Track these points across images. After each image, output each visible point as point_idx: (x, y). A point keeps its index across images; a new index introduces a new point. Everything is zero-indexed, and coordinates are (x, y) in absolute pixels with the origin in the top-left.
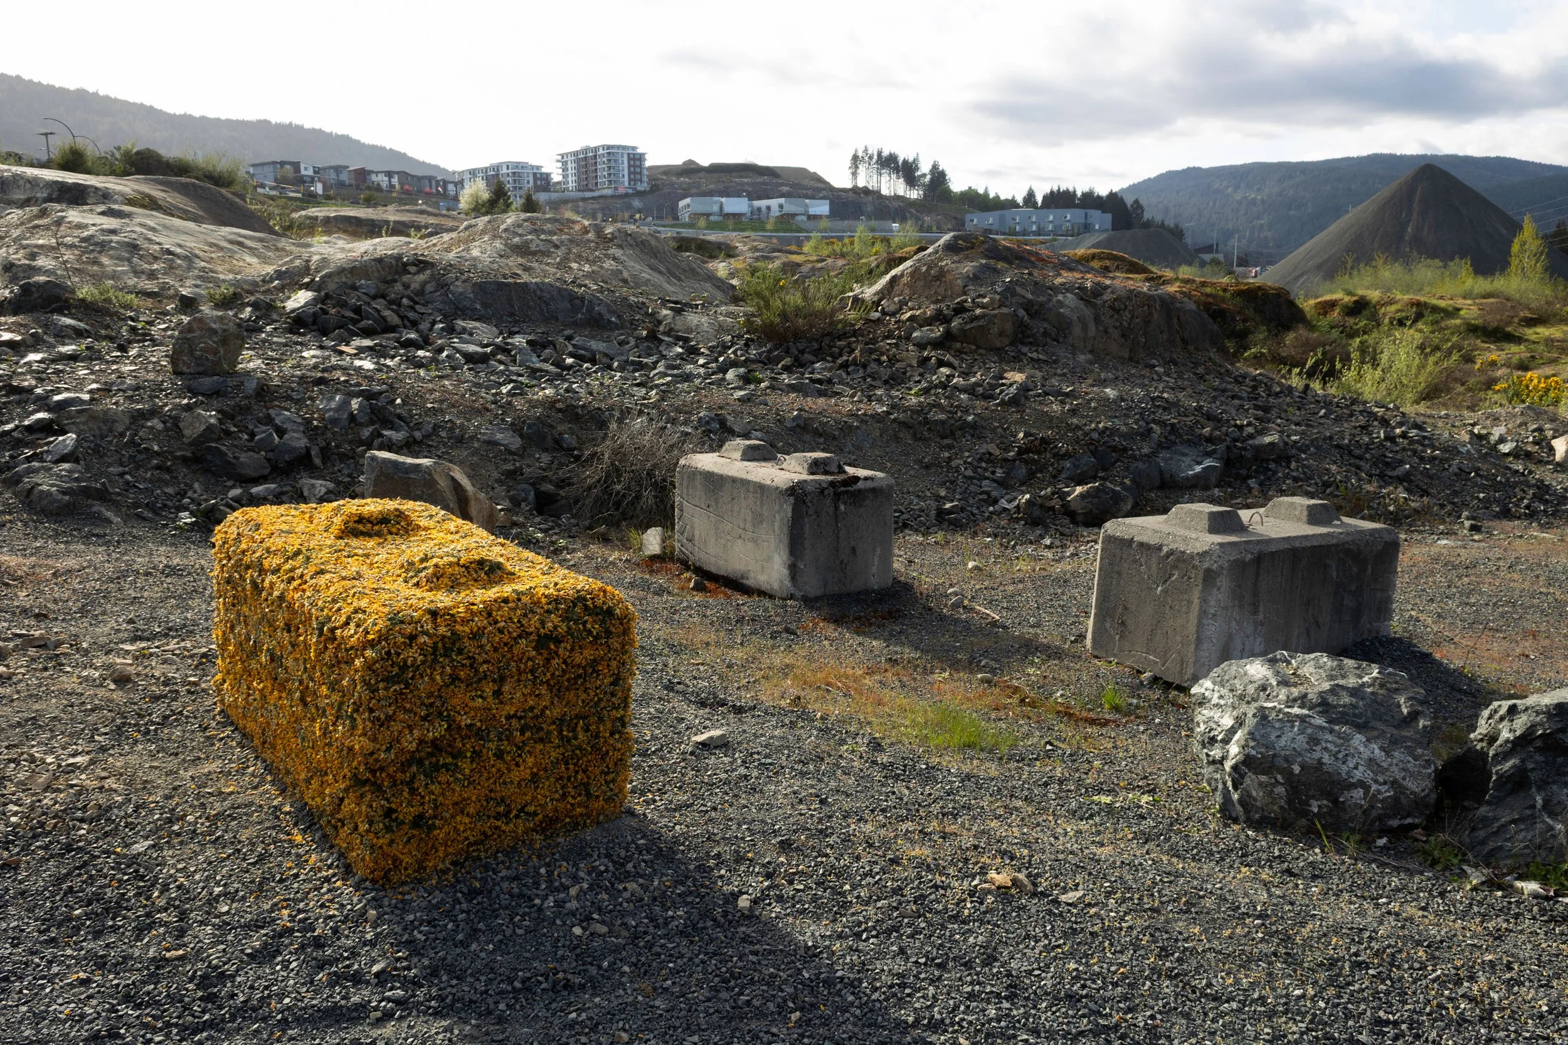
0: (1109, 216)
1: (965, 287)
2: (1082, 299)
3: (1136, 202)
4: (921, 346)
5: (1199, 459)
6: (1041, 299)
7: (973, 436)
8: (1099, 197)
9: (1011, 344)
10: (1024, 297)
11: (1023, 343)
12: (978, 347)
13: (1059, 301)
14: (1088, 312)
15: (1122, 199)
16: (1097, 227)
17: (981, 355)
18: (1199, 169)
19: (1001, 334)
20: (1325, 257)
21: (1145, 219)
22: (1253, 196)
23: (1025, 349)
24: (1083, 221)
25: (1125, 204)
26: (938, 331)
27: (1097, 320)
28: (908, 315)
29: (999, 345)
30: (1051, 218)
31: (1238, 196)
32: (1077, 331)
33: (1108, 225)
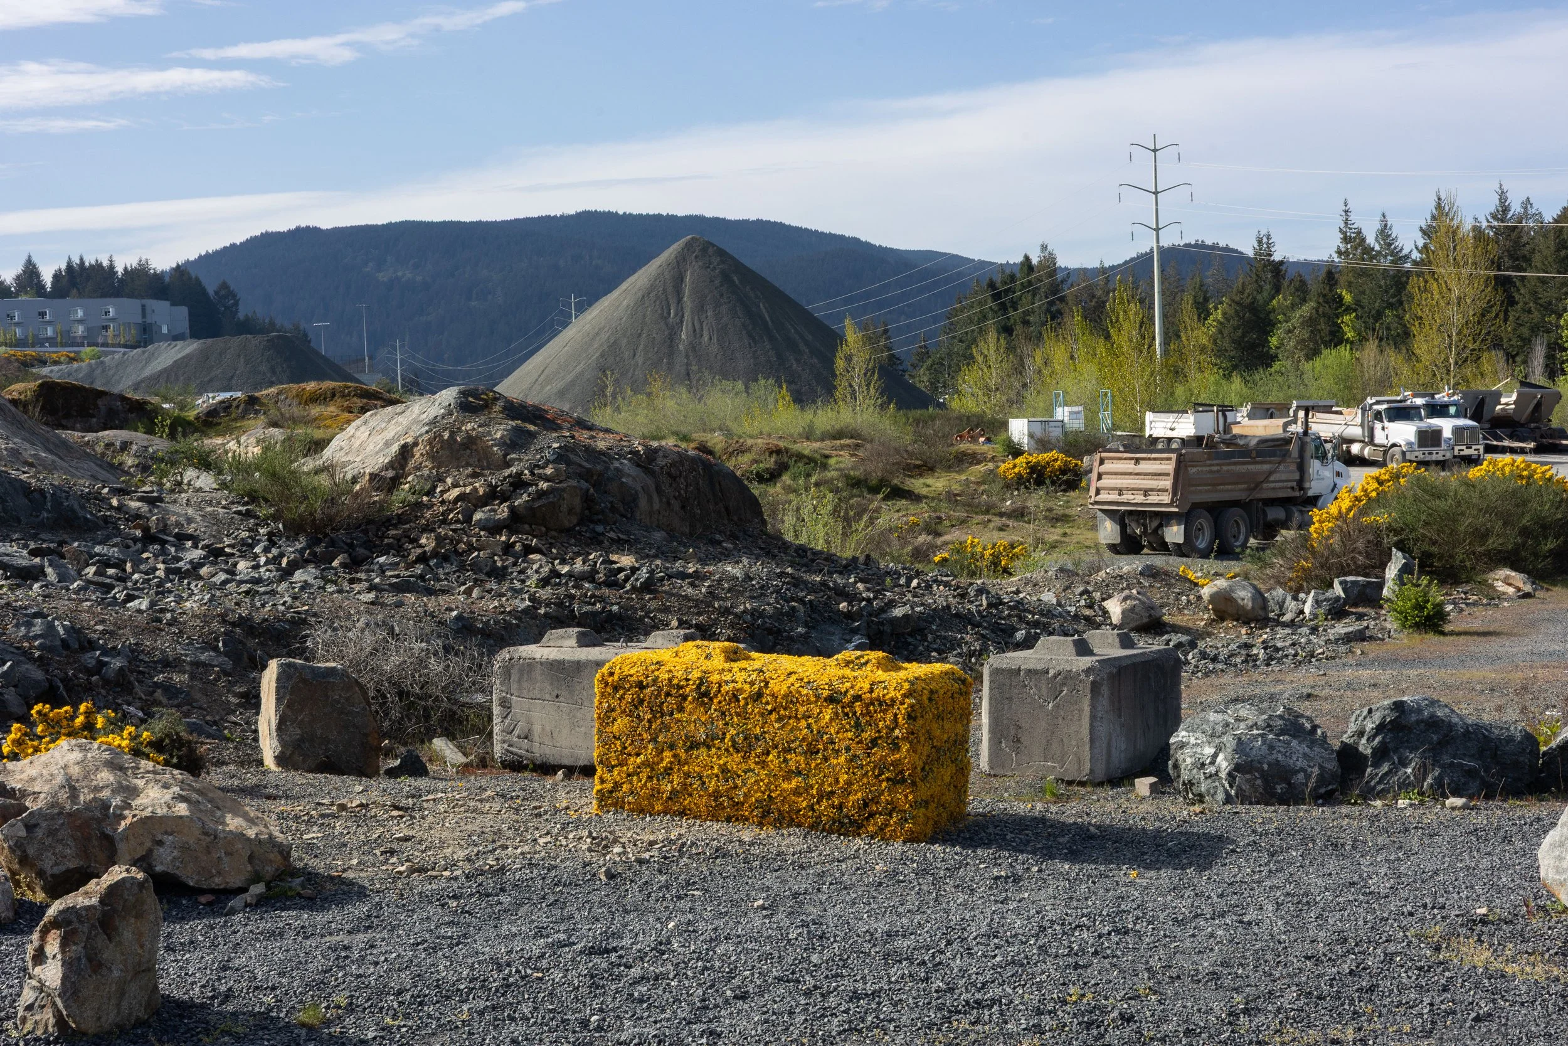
0: (183, 311)
1: (505, 456)
2: (638, 465)
3: (224, 286)
4: (493, 528)
5: (848, 637)
6: (599, 467)
7: (623, 628)
8: (158, 277)
9: (578, 524)
10: (580, 465)
11: (592, 522)
12: (548, 529)
13: (617, 469)
14: (649, 481)
15: (198, 282)
16: (165, 330)
17: (553, 537)
18: (316, 230)
19: (570, 511)
20: (569, 378)
21: (241, 315)
22: (409, 275)
23: (600, 528)
24: (140, 320)
25: (204, 292)
26: (503, 511)
27: (658, 489)
28: (455, 492)
29: (567, 524)
30: (80, 314)
31: (383, 277)
32: (643, 502)
33: (184, 326)
